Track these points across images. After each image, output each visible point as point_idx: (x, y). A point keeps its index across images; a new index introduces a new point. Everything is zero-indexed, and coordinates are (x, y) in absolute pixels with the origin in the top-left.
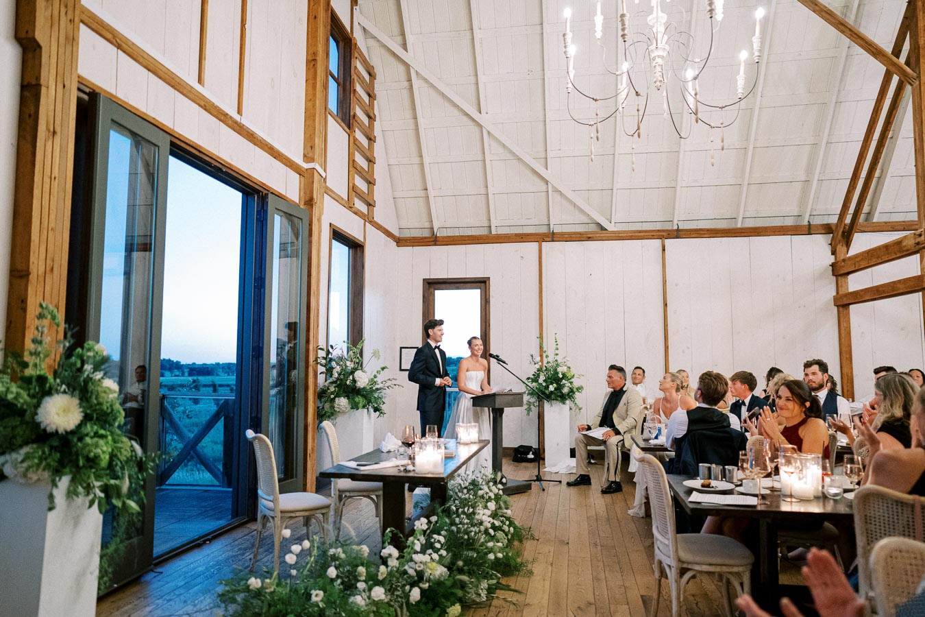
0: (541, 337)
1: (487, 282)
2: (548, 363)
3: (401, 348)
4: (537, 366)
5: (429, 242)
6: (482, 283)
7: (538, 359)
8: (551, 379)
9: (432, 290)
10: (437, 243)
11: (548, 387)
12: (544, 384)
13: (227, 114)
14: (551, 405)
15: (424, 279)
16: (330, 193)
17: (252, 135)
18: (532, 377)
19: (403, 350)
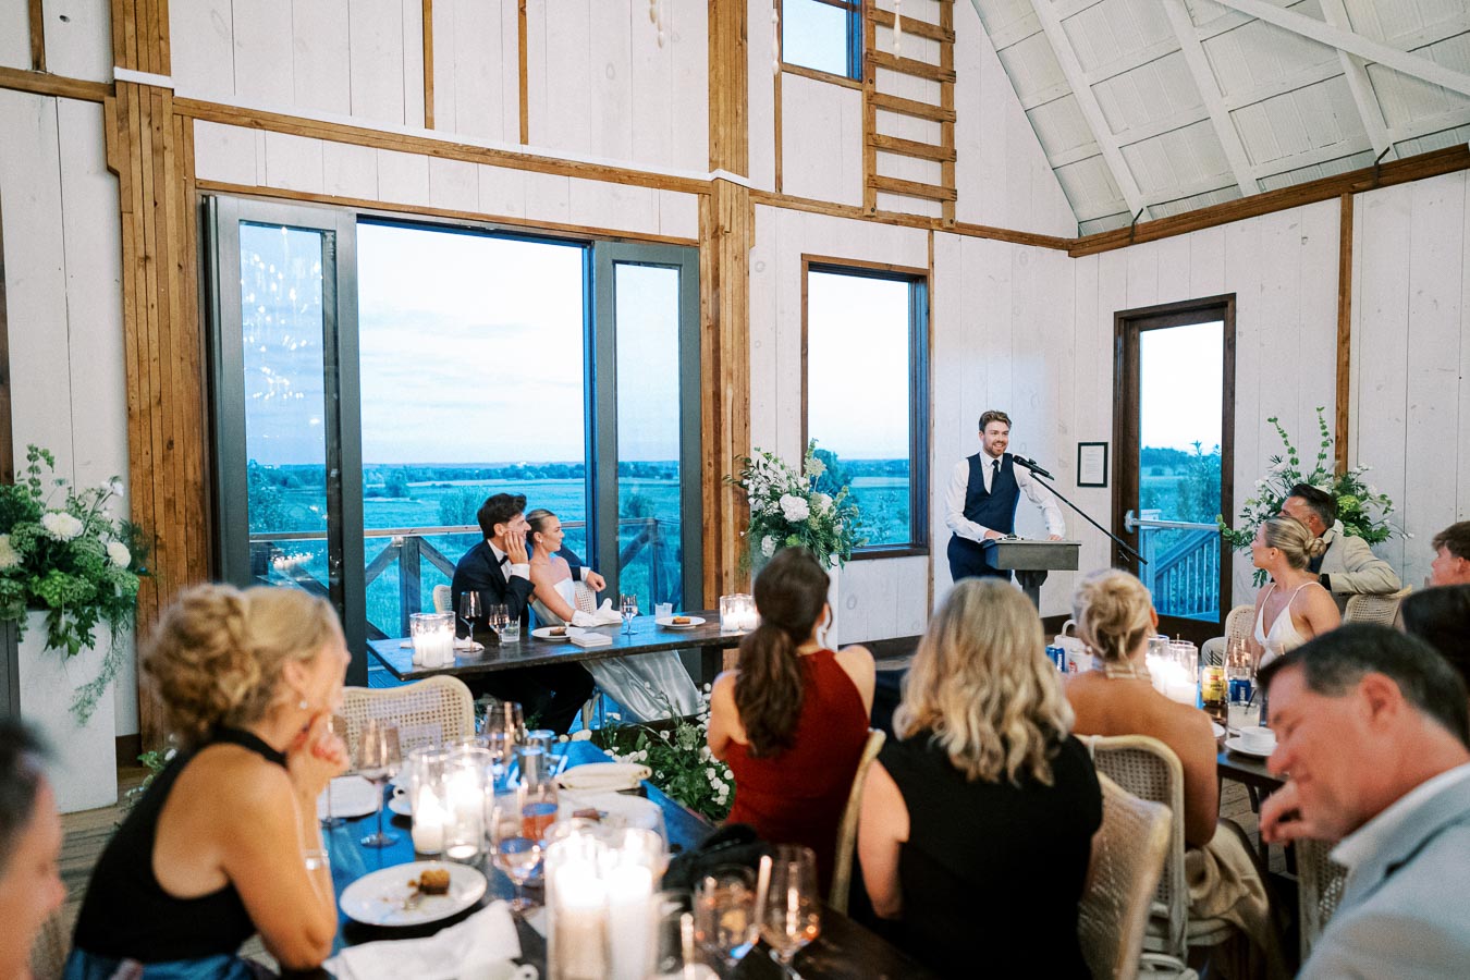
1: (1230, 305)
3: (1080, 445)
5: (1122, 238)
6: (1218, 308)
9: (1134, 332)
10: (1135, 239)
13: (489, 150)
15: (1115, 313)
16: (796, 205)
17: (554, 164)
19: (1082, 447)
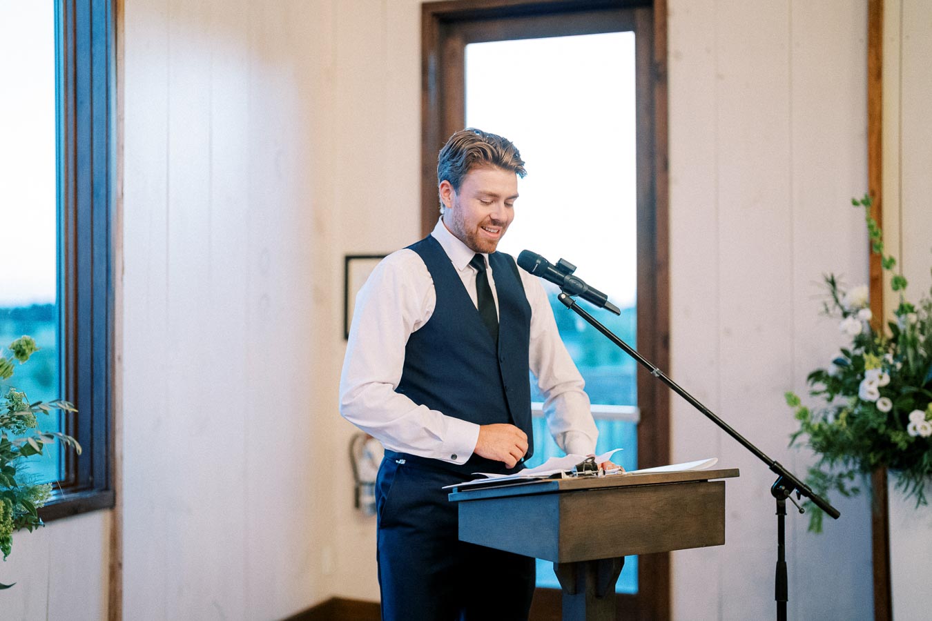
0: (873, 202)
1: (657, 0)
2: (904, 309)
3: (348, 259)
4: (855, 327)
6: (637, 7)
7: (858, 293)
8: (916, 380)
9: (454, 43)
11: (906, 421)
12: (885, 406)
14: (921, 499)
15: (424, 6)
18: (832, 370)
19: (353, 264)
